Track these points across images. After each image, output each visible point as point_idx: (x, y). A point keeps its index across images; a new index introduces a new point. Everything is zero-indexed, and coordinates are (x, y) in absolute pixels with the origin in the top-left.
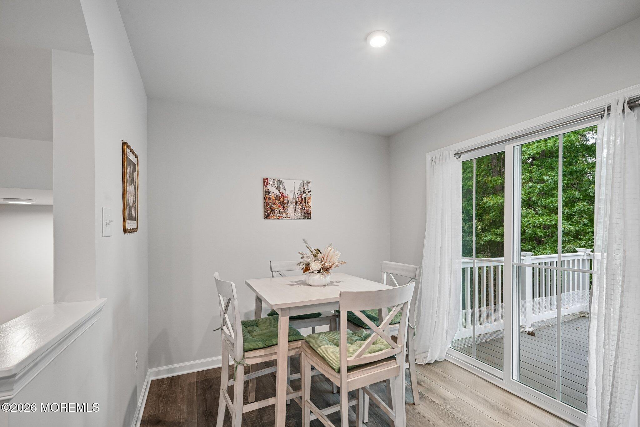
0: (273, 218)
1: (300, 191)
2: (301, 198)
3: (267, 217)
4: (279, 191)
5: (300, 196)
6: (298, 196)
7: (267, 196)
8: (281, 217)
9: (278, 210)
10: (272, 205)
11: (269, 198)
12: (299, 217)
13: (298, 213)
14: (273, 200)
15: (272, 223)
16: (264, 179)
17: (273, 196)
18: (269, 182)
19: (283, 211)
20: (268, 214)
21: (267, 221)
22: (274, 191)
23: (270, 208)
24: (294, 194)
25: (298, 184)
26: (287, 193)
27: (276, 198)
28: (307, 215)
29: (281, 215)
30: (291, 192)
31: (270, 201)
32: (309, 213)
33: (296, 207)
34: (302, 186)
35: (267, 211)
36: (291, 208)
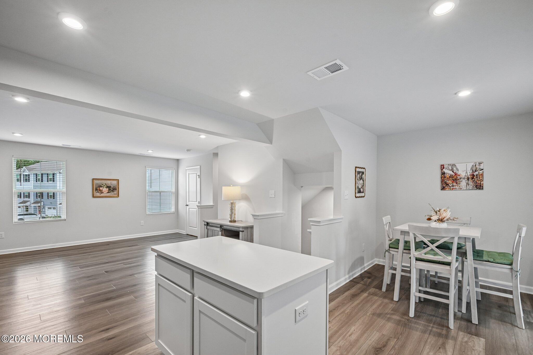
0: (447, 189)
1: (472, 170)
2: (473, 175)
3: (443, 189)
4: (453, 172)
5: (471, 174)
6: (470, 174)
7: (443, 176)
8: (455, 189)
9: (452, 184)
10: (447, 181)
11: (445, 177)
12: (470, 188)
13: (470, 185)
14: (448, 178)
15: (447, 192)
16: (441, 165)
17: (447, 176)
18: (445, 167)
19: (456, 184)
20: (443, 187)
21: (443, 191)
22: (448, 172)
23: (446, 183)
24: (467, 172)
25: (470, 166)
26: (459, 173)
27: (450, 177)
28: (479, 187)
29: (454, 187)
30: (463, 171)
31: (445, 179)
32: (481, 186)
33: (468, 181)
34: (474, 166)
35: (443, 185)
36: (463, 183)
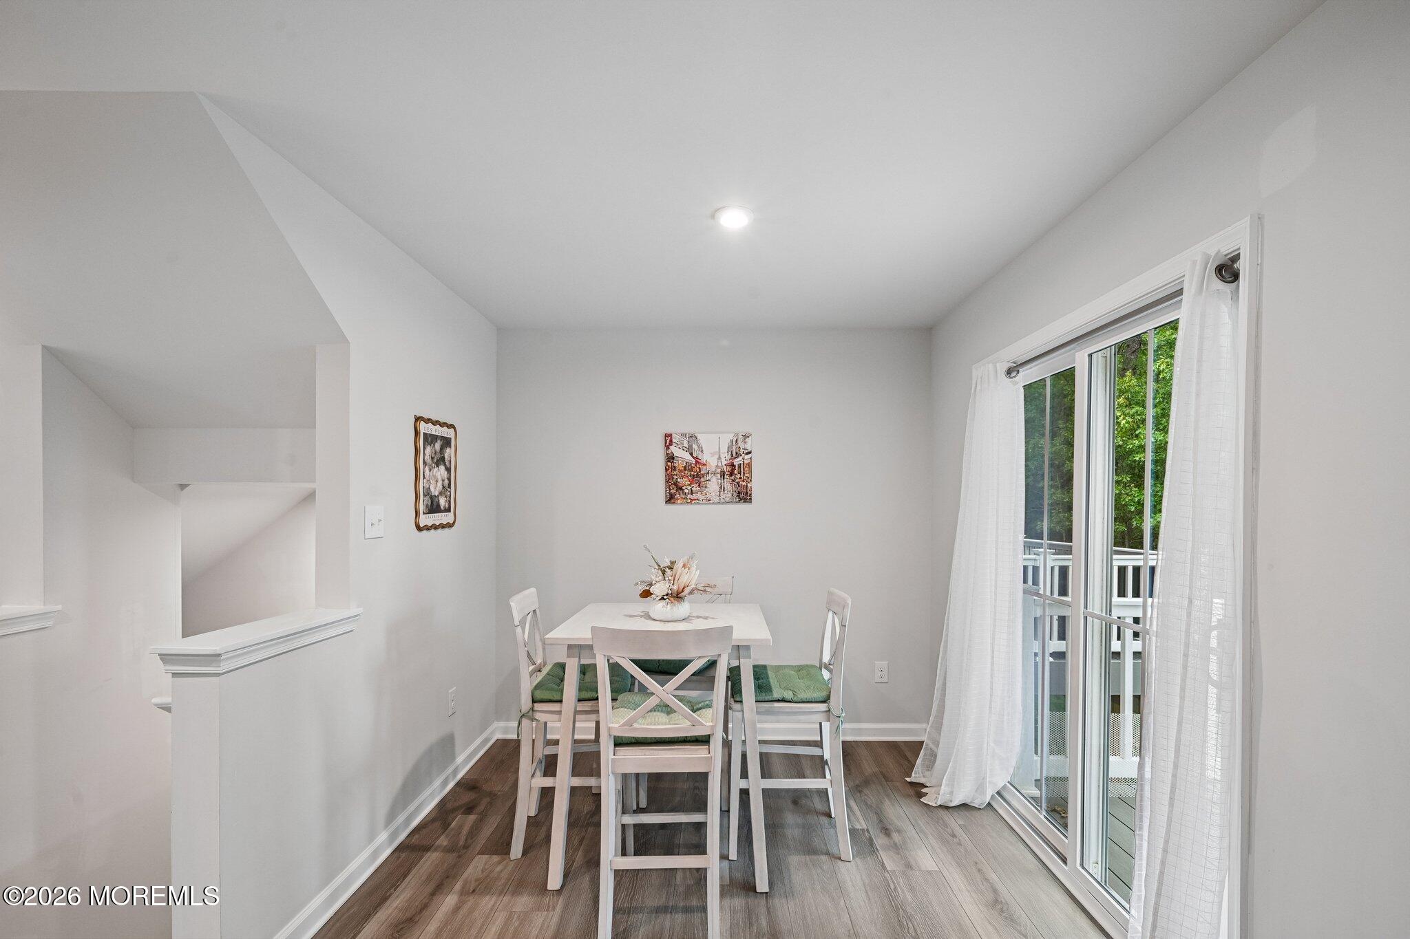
0: (679, 501)
1: (730, 453)
2: (733, 465)
3: (670, 499)
4: (691, 454)
5: (729, 462)
6: (726, 462)
7: (669, 464)
8: (695, 500)
9: (689, 488)
10: (679, 480)
11: (674, 468)
12: (727, 500)
13: (726, 492)
14: (680, 471)
15: (678, 509)
16: (666, 436)
17: (679, 464)
18: (674, 440)
19: (698, 488)
20: (671, 495)
21: (670, 507)
22: (682, 456)
23: (676, 484)
24: (719, 458)
25: (726, 439)
26: (704, 458)
27: (685, 467)
28: (744, 496)
29: (694, 496)
30: (713, 454)
31: (675, 473)
32: (747, 493)
33: (723, 481)
34: (734, 443)
35: (670, 490)
36: (713, 485)
